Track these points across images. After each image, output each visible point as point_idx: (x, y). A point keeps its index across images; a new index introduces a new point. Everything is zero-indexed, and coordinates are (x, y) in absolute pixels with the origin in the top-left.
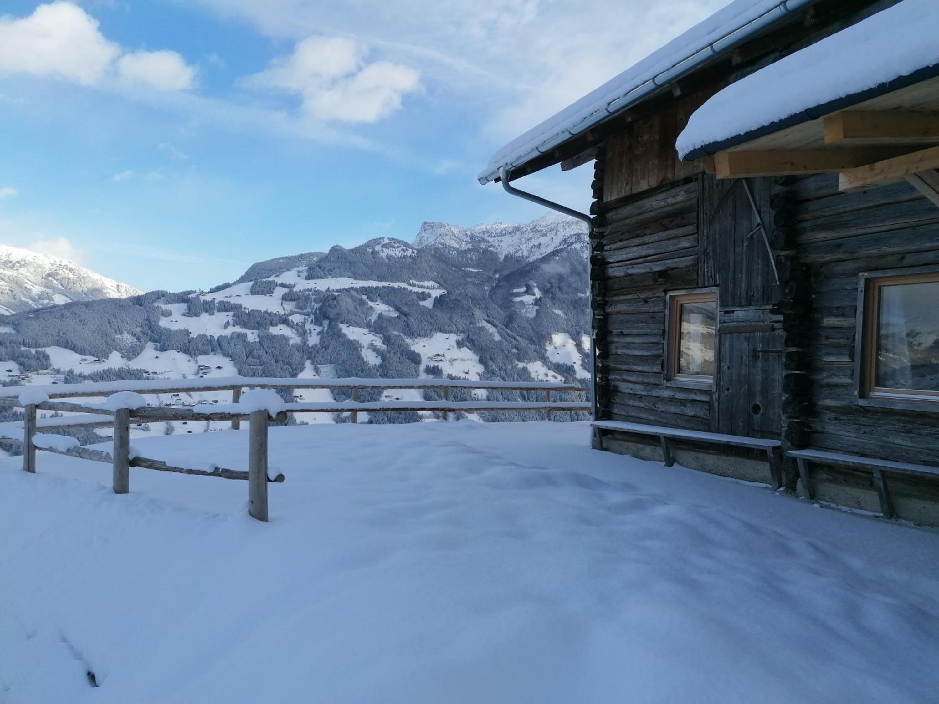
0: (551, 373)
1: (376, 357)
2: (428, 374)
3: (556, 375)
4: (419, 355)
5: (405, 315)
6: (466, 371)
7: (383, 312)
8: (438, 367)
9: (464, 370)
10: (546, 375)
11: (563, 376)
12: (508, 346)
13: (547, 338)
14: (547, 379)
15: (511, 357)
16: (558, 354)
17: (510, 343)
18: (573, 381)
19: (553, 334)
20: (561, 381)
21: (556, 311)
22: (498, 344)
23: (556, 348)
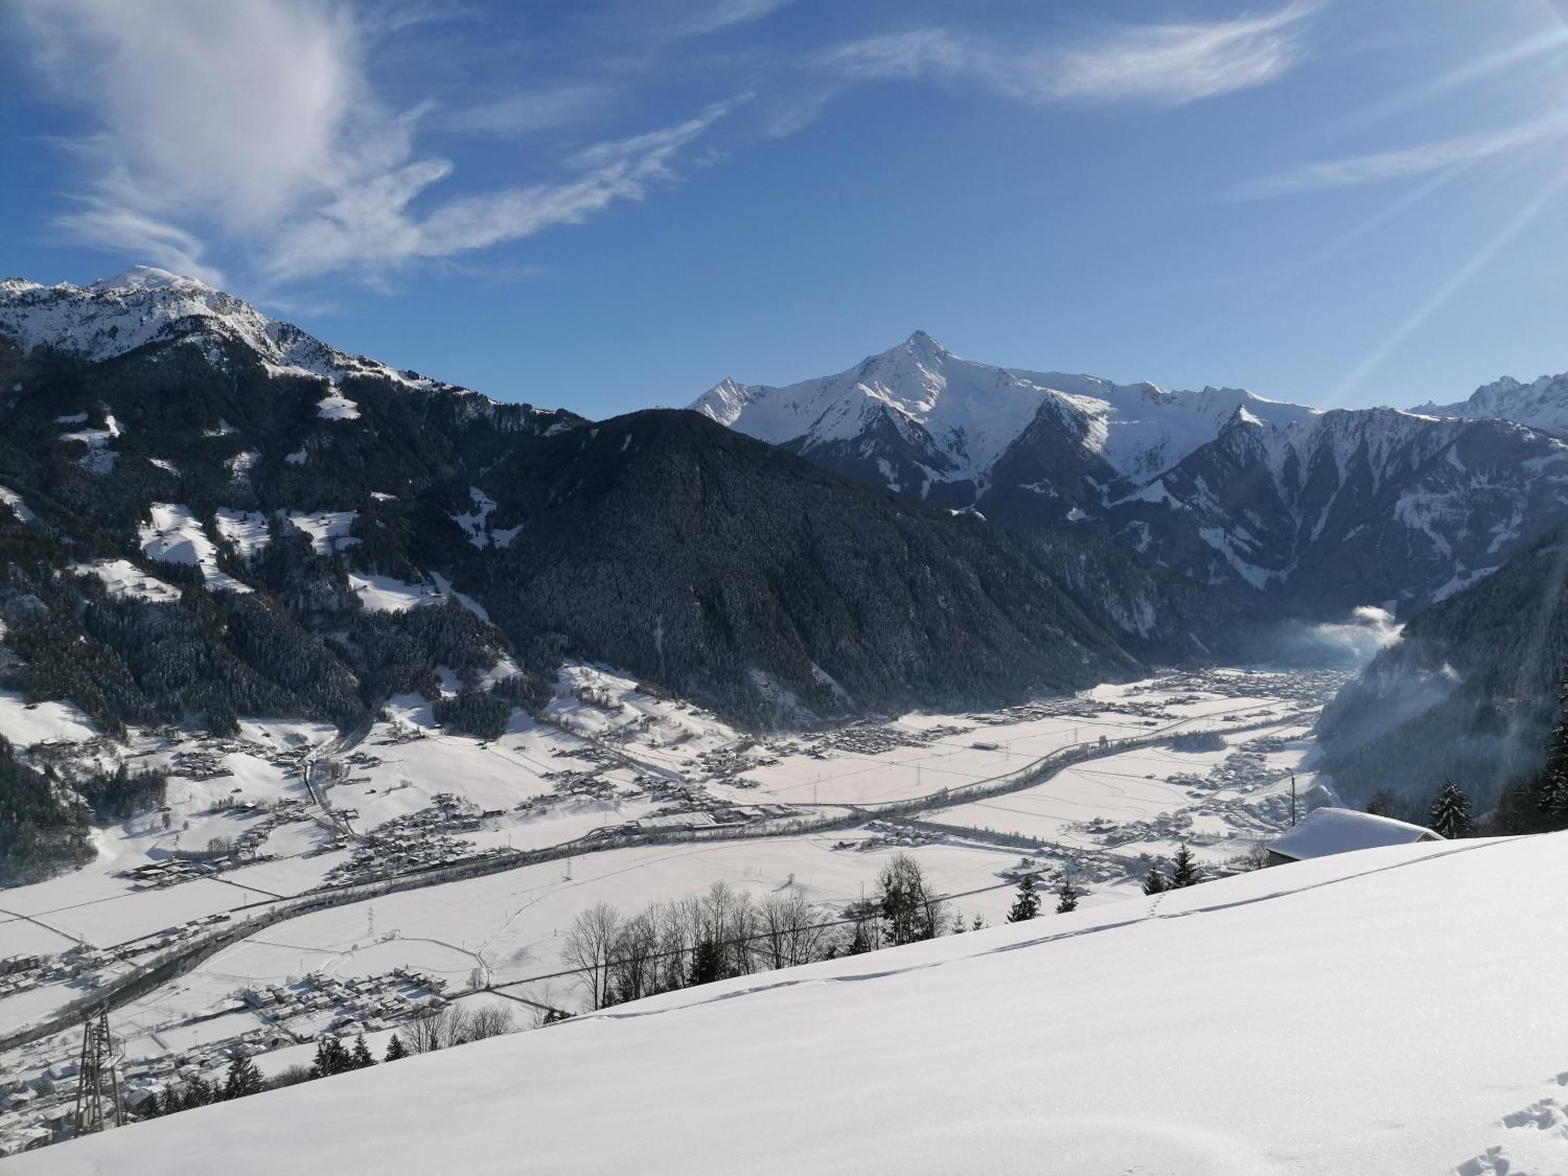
0: (151, 583)
3: (164, 586)
10: (142, 587)
11: (180, 588)
12: (51, 531)
13: (139, 515)
14: (143, 593)
15: (59, 553)
16: (166, 544)
17: (56, 526)
18: (200, 596)
19: (152, 506)
20: (174, 596)
21: (158, 463)
22: (27, 526)
23: (160, 534)
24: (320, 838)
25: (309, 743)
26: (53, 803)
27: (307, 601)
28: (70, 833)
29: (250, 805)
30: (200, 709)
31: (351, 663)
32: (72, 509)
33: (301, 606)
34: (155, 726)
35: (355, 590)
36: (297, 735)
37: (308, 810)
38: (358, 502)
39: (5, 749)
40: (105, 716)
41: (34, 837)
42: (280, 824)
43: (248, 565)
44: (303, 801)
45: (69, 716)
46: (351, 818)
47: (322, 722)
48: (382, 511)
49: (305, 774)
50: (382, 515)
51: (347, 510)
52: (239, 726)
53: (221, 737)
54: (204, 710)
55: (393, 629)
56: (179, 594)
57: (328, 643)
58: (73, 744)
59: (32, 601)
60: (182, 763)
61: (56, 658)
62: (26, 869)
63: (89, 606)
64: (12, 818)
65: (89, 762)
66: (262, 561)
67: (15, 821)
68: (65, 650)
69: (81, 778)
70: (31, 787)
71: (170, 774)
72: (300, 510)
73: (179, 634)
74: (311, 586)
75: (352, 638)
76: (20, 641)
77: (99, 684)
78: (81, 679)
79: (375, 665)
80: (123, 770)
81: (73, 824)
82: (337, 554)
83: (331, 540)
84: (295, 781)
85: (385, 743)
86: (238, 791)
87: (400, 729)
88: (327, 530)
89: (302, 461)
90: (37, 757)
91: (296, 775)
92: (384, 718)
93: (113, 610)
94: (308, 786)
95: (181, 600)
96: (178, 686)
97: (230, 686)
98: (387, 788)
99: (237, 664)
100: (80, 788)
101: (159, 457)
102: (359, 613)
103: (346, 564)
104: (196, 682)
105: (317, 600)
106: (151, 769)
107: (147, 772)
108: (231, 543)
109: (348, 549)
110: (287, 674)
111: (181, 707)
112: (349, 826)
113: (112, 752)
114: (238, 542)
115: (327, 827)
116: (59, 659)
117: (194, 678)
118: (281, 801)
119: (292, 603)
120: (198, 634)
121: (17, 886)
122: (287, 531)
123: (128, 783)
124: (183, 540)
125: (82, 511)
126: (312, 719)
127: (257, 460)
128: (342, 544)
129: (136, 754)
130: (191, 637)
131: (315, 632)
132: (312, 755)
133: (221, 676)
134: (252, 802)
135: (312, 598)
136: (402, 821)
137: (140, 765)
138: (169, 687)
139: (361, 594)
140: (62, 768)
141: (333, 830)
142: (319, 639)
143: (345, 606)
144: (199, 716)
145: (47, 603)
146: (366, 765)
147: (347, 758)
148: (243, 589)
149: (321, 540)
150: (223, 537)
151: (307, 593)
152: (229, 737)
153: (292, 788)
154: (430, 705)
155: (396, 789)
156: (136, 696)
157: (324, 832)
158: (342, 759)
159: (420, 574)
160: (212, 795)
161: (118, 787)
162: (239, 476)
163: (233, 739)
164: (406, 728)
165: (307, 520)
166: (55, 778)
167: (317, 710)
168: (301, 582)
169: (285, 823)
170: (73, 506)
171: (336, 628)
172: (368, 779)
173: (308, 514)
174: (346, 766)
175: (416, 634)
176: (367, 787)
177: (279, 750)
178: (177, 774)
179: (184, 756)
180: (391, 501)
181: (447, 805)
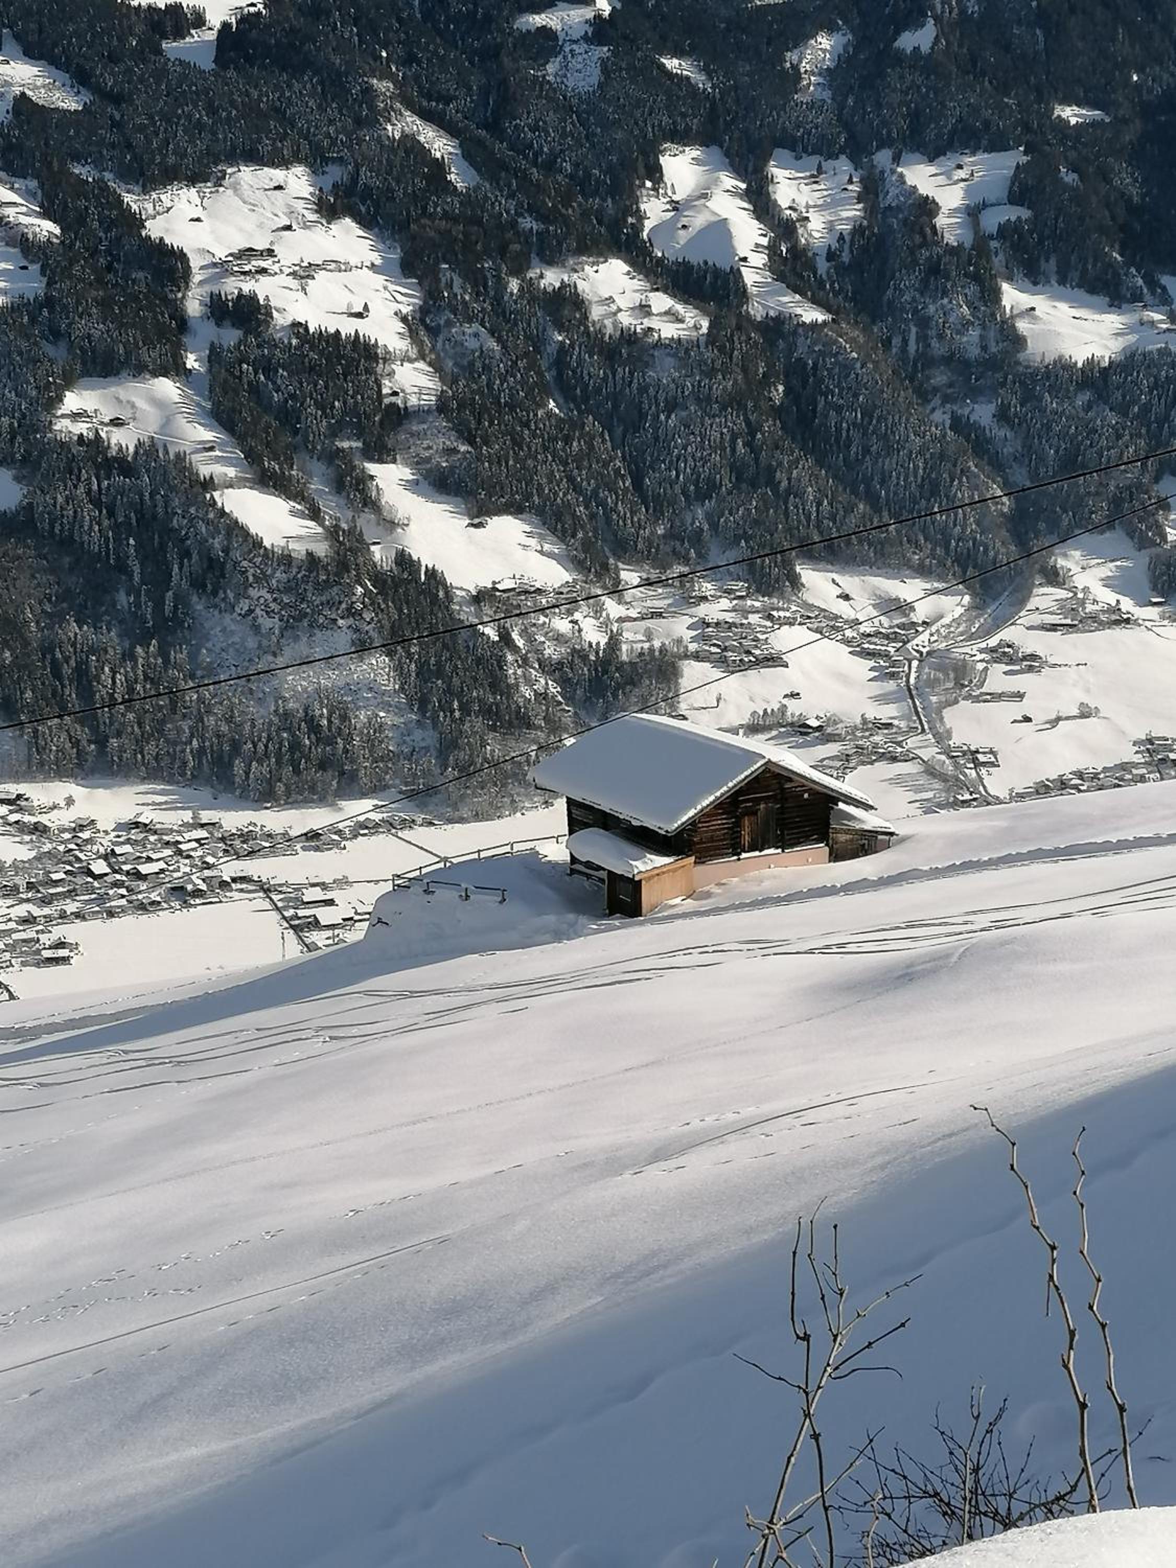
0: (661, 302)
1: (24, 268)
2: (218, 325)
3: (680, 308)
4: (182, 256)
5: (116, 99)
6: (359, 309)
7: (29, 93)
8: (253, 298)
9: (349, 306)
10: (644, 309)
11: (705, 312)
12: (505, 206)
13: (642, 171)
14: (647, 323)
15: (516, 247)
16: (684, 227)
17: (511, 196)
18: (739, 328)
19: (662, 152)
20: (696, 328)
21: (672, 64)
22: (467, 199)
23: (676, 206)
24: (930, 795)
25: (918, 616)
26: (509, 691)
27: (923, 338)
28: (534, 741)
29: (814, 723)
30: (736, 540)
31: (997, 465)
32: (535, 164)
33: (912, 347)
34: (664, 567)
35: (1012, 317)
36: (897, 599)
37: (912, 742)
38: (1027, 128)
39: (441, 594)
40: (587, 546)
41: (484, 744)
42: (863, 763)
43: (822, 266)
44: (903, 724)
45: (533, 542)
46: (984, 764)
47: (940, 578)
48: (1074, 148)
49: (908, 676)
50: (1072, 155)
51: (1006, 148)
52: (798, 577)
53: (770, 596)
54: (743, 543)
55: (1082, 399)
56: (705, 324)
57: (958, 424)
58: (539, 591)
59: (476, 335)
60: (705, 638)
61: (513, 439)
62: (474, 795)
63: (562, 343)
64: (452, 712)
65: (562, 625)
66: (846, 257)
67: (457, 714)
68: (527, 425)
69: (551, 651)
70: (479, 661)
71: (686, 656)
72: (918, 150)
73: (703, 400)
74: (932, 309)
75: (1002, 416)
76: (461, 406)
77: (577, 489)
78: (551, 477)
79: (1042, 471)
80: (614, 642)
81: (540, 728)
82: (981, 242)
83: (973, 212)
84: (891, 685)
85: (1053, 628)
86: (794, 695)
87: (1083, 602)
88: (968, 192)
89: (925, 48)
90: (488, 610)
91: (893, 676)
92: (1054, 577)
93: (600, 353)
94: (912, 698)
95: (708, 334)
96: (702, 496)
97: (786, 503)
98: (1054, 717)
99: (797, 461)
100: (550, 668)
101: (678, 53)
102: (1018, 363)
103: (998, 261)
104: (730, 493)
105: (941, 337)
106: (657, 644)
107: (651, 650)
108: (793, 222)
109: (1004, 231)
110: (883, 482)
111: (706, 535)
112: (981, 779)
113: (598, 611)
114: (807, 219)
115: (943, 778)
116: (517, 443)
117: (727, 484)
118: (864, 721)
119: (896, 341)
120: (735, 401)
121: (462, 820)
122: (891, 197)
123: (620, 667)
124: (714, 219)
125: (550, 166)
126: (922, 571)
127: (845, 47)
128: (992, 221)
129: (635, 615)
130: (724, 408)
131: (937, 401)
132: (922, 640)
133: (772, 483)
134: (817, 718)
135: (932, 333)
136: (1076, 782)
137: (640, 637)
138: (687, 497)
139: (1022, 326)
140: (524, 633)
141: (953, 783)
142: (941, 416)
143: (994, 349)
144: (732, 555)
145: (499, 340)
146: (1017, 668)
147: (981, 651)
148: (812, 315)
149: (953, 212)
150: (781, 210)
151: (924, 323)
152: (782, 596)
153: (882, 699)
154: (1144, 557)
155: (1067, 718)
156: (633, 513)
157: (937, 785)
158: (973, 651)
159: (1140, 282)
160: (751, 699)
161: (605, 672)
162: (811, 82)
163: (789, 601)
164: (1095, 602)
165: (932, 170)
166: (515, 649)
167: (933, 555)
168: (914, 299)
169: (872, 763)
170: (536, 155)
171: (975, 393)
172: (1020, 696)
173: (933, 155)
174: (980, 666)
175: (1122, 410)
176: (1015, 710)
177: (865, 628)
178: (697, 657)
179: (708, 625)
180: (1094, 124)
181: (1163, 760)
